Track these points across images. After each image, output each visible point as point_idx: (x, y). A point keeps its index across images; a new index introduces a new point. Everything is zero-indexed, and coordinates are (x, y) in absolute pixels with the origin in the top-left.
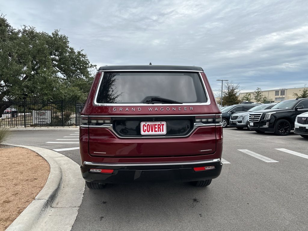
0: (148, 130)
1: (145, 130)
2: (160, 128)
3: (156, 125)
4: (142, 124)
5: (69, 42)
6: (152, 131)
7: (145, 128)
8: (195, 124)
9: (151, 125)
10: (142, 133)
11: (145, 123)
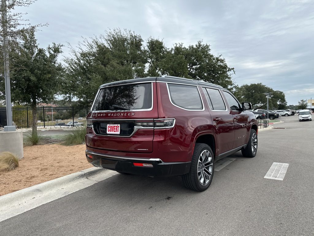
2: (116, 129)
3: (115, 126)
5: (210, 50)
7: (109, 129)
8: (135, 127)
10: (108, 132)
11: (109, 125)
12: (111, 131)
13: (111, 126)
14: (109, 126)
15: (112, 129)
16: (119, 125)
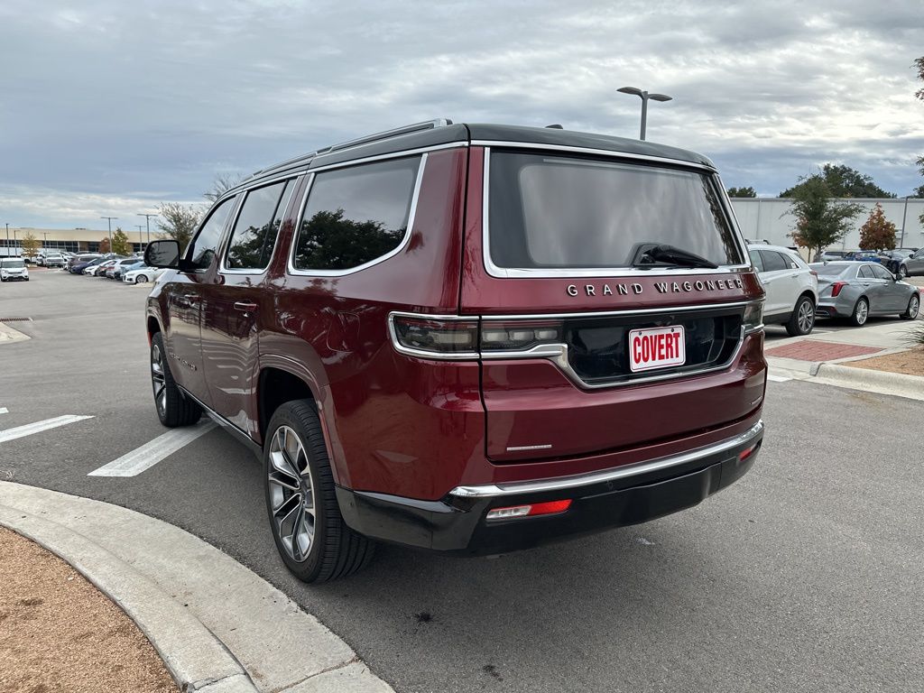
0: (646, 356)
1: (639, 354)
4: (633, 335)
6: (654, 359)
7: (639, 349)
9: (651, 337)
12: (646, 360)
13: (645, 338)
14: (637, 339)
15: (652, 348)
16: (680, 330)
